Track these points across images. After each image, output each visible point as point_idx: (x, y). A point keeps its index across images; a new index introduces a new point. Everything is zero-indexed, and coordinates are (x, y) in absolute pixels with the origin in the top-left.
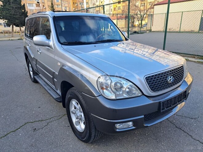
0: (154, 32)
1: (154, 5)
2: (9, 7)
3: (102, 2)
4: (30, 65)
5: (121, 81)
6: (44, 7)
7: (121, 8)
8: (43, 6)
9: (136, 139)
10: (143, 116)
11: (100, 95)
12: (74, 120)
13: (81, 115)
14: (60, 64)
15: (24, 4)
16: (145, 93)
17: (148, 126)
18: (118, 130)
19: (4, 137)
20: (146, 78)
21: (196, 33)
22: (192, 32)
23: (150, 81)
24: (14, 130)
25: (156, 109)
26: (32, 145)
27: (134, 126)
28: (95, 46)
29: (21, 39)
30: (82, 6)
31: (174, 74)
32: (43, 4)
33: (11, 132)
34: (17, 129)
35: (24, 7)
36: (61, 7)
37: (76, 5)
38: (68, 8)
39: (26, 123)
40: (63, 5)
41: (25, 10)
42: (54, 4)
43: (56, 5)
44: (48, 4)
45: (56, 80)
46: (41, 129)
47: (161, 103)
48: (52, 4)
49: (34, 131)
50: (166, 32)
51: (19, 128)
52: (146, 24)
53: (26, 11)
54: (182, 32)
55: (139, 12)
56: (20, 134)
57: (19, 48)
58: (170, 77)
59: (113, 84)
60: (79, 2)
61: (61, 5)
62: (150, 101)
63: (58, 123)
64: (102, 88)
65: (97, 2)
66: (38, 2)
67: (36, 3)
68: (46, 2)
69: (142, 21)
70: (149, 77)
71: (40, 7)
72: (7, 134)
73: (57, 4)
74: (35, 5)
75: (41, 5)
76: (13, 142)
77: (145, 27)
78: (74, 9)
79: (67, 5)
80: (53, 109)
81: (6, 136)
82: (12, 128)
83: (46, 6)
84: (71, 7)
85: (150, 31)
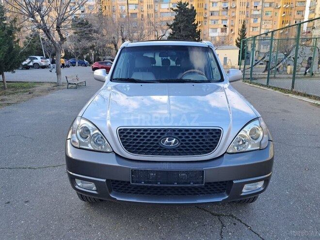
2: (178, 35)
6: (233, 32)
8: (232, 30)
10: (105, 180)
16: (115, 151)
17: (116, 199)
20: (119, 130)
23: (125, 136)
28: (141, 86)
32: (232, 28)
36: (259, 30)
40: (263, 26)
42: (246, 26)
43: (251, 28)
44: (239, 26)
60: (294, 19)
66: (225, 26)
67: (223, 27)
68: (236, 25)
70: (125, 129)
71: (226, 32)
73: (253, 26)
74: (219, 30)
75: (228, 29)
78: (281, 31)
79: (270, 27)
83: (236, 30)
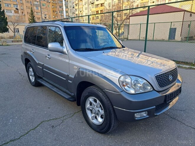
0: (131, 40)
1: (130, 16)
3: (81, 12)
4: (31, 70)
5: (138, 80)
6: (23, 14)
7: (100, 17)
9: (142, 129)
10: (155, 107)
11: (123, 91)
12: (90, 115)
13: (99, 110)
14: (76, 68)
15: (4, 10)
16: (155, 89)
17: (157, 115)
18: (136, 119)
19: (26, 134)
20: (156, 77)
21: (166, 41)
22: (163, 40)
23: (158, 79)
24: (33, 128)
25: (163, 102)
26: (55, 139)
27: (148, 115)
28: (104, 52)
29: (2, 45)
30: (62, 14)
31: (173, 74)
32: (22, 11)
33: (31, 130)
34: (36, 128)
35: (4, 13)
36: (40, 14)
37: (56, 13)
38: (47, 16)
39: (42, 122)
40: (42, 12)
41: (4, 16)
42: (33, 11)
43: (35, 12)
44: (27, 11)
45: (71, 82)
46: (58, 126)
47: (167, 96)
48: (32, 11)
49: (53, 128)
50: (146, 40)
51: (38, 127)
52: (122, 33)
53: (6, 17)
54: (155, 41)
55: (116, 22)
56: (41, 131)
57: (4, 54)
58: (171, 76)
59: (133, 82)
60: (59, 10)
61: (40, 13)
62: (159, 95)
63: (72, 120)
64: (123, 85)
65: (76, 11)
66: (17, 9)
67: (15, 9)
68: (25, 9)
69: (119, 30)
70: (157, 76)
71: (18, 13)
72: (28, 132)
73: (37, 12)
74: (13, 12)
75: (19, 11)
76: (37, 138)
77: (122, 36)
78: (54, 17)
79: (46, 13)
80: (62, 108)
81: (27, 133)
82: (31, 127)
83: (25, 13)
84: (51, 15)
85: (127, 39)
